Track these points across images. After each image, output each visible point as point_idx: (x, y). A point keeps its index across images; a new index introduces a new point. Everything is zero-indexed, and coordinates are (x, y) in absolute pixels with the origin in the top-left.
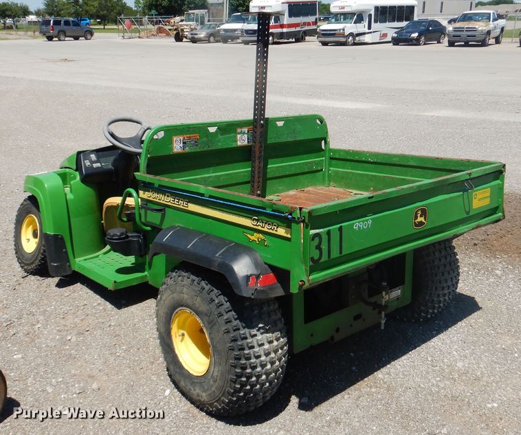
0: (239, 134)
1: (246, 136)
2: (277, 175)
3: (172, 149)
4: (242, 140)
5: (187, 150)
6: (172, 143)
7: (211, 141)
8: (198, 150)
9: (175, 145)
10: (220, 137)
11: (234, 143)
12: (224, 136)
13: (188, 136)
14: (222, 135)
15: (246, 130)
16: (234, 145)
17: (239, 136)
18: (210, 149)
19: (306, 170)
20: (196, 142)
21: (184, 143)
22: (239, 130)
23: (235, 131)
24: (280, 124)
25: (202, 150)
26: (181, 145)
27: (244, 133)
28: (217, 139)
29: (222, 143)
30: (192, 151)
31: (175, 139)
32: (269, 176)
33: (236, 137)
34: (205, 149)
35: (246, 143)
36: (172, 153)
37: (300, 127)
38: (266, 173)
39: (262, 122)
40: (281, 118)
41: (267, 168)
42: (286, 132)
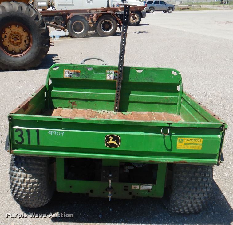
0: (108, 73)
1: (113, 75)
2: (137, 101)
3: (63, 76)
4: (110, 77)
5: (72, 77)
6: (63, 72)
7: (88, 75)
8: (79, 78)
9: (65, 74)
10: (95, 73)
11: (104, 78)
12: (97, 73)
13: (74, 70)
15: (113, 72)
16: (104, 79)
17: (107, 75)
18: (87, 79)
19: (162, 102)
20: (78, 74)
21: (70, 74)
22: (108, 71)
23: (106, 72)
24: (140, 71)
25: (82, 79)
26: (69, 74)
27: (112, 73)
28: (92, 74)
29: (96, 77)
30: (75, 78)
31: (65, 71)
32: (130, 100)
33: (106, 75)
34: (84, 79)
35: (112, 79)
36: (63, 78)
37: (156, 75)
38: (128, 98)
39: (120, 68)
40: (140, 68)
41: (129, 96)
42: (144, 77)
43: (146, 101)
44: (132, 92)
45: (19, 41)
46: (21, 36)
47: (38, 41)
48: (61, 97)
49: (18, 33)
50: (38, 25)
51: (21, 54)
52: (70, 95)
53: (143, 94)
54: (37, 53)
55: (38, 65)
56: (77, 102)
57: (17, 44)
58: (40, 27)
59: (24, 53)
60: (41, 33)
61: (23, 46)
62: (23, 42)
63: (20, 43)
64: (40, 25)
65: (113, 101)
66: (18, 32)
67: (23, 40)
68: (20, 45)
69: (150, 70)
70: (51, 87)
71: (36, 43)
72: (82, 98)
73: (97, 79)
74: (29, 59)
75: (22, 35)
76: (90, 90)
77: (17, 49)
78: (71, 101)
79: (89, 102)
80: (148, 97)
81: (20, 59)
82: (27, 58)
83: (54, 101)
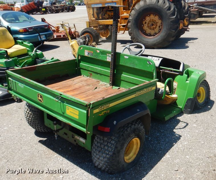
0: (108, 56)
1: (110, 58)
3: (84, 54)
5: (89, 56)
7: (97, 55)
9: (85, 53)
10: (101, 55)
11: (106, 59)
12: (102, 55)
13: (90, 51)
14: (101, 54)
15: (110, 55)
17: (108, 57)
18: (97, 58)
20: (92, 54)
21: (88, 53)
22: (108, 55)
23: (106, 55)
25: (94, 58)
26: (87, 54)
29: (101, 57)
30: (91, 57)
31: (85, 51)
33: (106, 57)
34: (95, 58)
35: (110, 61)
37: (137, 62)
38: (120, 77)
39: (112, 53)
40: (127, 55)
41: (121, 75)
42: (129, 62)
43: (131, 82)
44: (123, 73)
45: (154, 26)
46: (157, 23)
47: (167, 27)
48: (84, 68)
49: (155, 21)
50: (169, 15)
51: (154, 36)
52: (89, 68)
53: (130, 76)
54: (165, 36)
55: (165, 46)
56: (93, 74)
57: (153, 29)
58: (170, 16)
59: (156, 36)
60: (170, 21)
61: (157, 30)
62: (158, 28)
63: (156, 28)
64: (171, 14)
65: (109, 76)
66: (155, 19)
67: (158, 26)
68: (155, 30)
69: (133, 57)
70: (79, 61)
71: (165, 29)
72: (95, 71)
73: (102, 59)
74: (158, 41)
75: (157, 21)
76: (100, 66)
77: (152, 32)
78: (90, 72)
79: (99, 75)
80: (133, 78)
81: (152, 40)
82: (157, 40)
83: (81, 70)
